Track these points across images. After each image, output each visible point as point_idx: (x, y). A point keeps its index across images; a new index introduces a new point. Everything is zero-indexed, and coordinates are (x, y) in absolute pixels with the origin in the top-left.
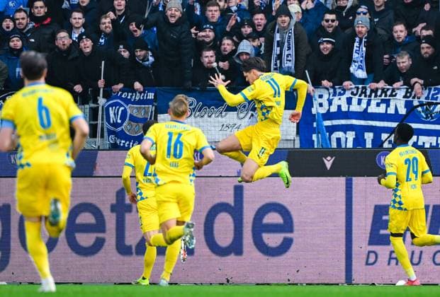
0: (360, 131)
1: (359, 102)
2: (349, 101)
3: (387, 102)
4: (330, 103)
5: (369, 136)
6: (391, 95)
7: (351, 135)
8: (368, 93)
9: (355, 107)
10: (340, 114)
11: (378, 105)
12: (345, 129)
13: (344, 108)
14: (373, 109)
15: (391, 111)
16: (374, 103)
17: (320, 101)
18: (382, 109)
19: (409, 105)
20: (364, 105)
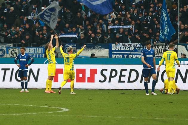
0: (123, 55)
1: (123, 48)
2: (121, 48)
3: (130, 48)
4: (116, 48)
5: (125, 56)
6: (130, 46)
7: (121, 56)
8: (125, 45)
9: (122, 49)
10: (118, 51)
11: (128, 48)
12: (120, 54)
13: (120, 49)
14: (127, 49)
15: (131, 50)
16: (126, 48)
17: (114, 47)
18: (128, 49)
19: (135, 48)
20: (124, 49)
